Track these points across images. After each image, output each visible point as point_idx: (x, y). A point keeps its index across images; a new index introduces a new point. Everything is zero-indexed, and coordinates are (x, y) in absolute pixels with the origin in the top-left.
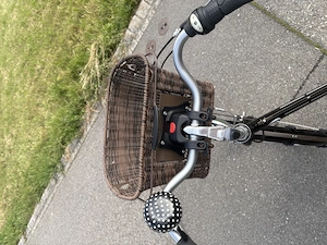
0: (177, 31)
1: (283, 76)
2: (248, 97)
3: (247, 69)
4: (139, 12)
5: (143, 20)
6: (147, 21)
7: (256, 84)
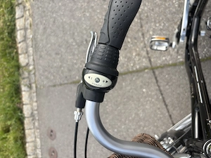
0: (77, 113)
1: (146, 97)
2: (140, 126)
3: (123, 111)
4: (28, 139)
5: (35, 142)
6: (38, 140)
7: (137, 114)
